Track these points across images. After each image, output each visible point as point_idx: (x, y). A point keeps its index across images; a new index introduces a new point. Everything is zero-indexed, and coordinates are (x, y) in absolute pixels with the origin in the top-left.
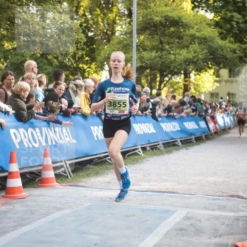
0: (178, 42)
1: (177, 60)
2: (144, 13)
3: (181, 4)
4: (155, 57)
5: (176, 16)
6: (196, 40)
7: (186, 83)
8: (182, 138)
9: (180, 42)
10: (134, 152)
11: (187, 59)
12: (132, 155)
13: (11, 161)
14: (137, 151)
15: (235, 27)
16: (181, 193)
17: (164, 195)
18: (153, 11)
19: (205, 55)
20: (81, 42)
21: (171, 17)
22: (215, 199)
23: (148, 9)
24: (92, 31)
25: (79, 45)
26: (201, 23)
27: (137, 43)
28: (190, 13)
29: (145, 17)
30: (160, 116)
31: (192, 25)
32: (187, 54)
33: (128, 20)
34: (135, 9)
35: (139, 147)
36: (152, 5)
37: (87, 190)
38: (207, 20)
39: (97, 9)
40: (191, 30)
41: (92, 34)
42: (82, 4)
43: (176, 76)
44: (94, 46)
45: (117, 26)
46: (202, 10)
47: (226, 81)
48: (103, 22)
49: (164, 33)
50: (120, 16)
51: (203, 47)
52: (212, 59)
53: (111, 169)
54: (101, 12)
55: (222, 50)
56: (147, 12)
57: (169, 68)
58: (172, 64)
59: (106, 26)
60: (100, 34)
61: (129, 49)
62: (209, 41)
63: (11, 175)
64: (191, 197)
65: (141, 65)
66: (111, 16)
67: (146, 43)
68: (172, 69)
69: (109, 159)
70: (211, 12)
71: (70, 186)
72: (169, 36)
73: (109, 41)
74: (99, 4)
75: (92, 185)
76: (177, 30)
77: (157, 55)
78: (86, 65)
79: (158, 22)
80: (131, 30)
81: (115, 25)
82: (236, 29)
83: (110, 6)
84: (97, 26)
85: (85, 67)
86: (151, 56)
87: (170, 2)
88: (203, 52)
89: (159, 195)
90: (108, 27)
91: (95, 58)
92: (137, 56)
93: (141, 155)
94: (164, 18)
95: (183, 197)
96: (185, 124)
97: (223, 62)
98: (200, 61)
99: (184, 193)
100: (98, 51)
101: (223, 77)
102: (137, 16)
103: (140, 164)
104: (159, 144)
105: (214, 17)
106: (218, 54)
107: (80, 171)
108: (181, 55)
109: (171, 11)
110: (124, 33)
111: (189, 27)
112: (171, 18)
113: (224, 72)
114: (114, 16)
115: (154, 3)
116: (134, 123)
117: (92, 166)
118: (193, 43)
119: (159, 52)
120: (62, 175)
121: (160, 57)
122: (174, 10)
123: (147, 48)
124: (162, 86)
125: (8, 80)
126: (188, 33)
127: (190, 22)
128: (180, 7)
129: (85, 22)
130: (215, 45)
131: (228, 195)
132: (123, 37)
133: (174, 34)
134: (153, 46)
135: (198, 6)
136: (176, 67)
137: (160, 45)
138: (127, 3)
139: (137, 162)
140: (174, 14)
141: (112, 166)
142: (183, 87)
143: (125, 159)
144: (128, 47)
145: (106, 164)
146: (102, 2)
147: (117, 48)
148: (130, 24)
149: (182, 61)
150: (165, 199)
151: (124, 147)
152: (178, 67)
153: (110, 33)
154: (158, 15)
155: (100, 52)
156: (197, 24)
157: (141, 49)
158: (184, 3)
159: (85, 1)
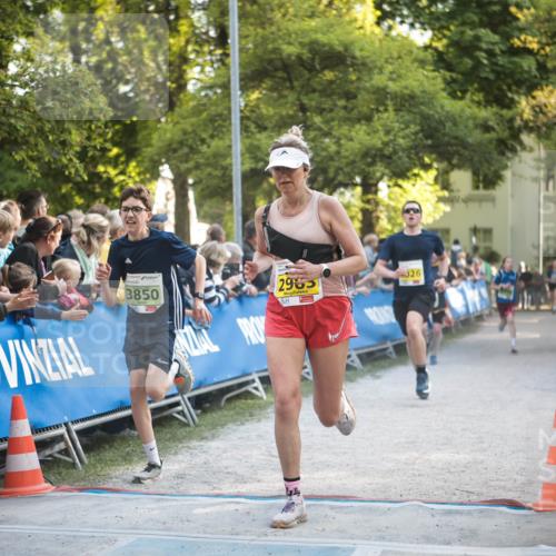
0: (345, 108)
1: (344, 153)
2: (257, 34)
3: (348, 11)
5: (337, 43)
6: (389, 102)
7: (368, 206)
8: (362, 348)
9: (350, 106)
10: (244, 389)
11: (369, 149)
12: (238, 397)
14: (250, 388)
15: (485, 65)
16: (365, 496)
17: (322, 505)
18: (279, 30)
19: (413, 137)
21: (324, 45)
22: (449, 512)
23: (267, 26)
25: (93, 127)
26: (400, 57)
27: (241, 111)
29: (261, 44)
31: (379, 64)
32: (368, 138)
33: (219, 52)
34: (233, 25)
35: (255, 376)
36: (278, 15)
37: (126, 499)
38: (415, 51)
40: (376, 77)
42: (100, 13)
43: (342, 189)
45: (191, 68)
46: (402, 22)
47: (467, 200)
49: (308, 85)
50: (196, 42)
51: (407, 117)
52: (430, 146)
53: (184, 438)
55: (455, 124)
56: (265, 33)
57: (325, 171)
58: (331, 163)
61: (224, 126)
62: (422, 104)
64: (389, 509)
65: (253, 166)
66: (175, 43)
67: (264, 111)
68: (331, 175)
69: (178, 413)
70: (425, 29)
71: (81, 490)
72: (320, 91)
73: (171, 106)
74: (143, 13)
76: (341, 75)
78: (115, 167)
79: (293, 58)
80: (226, 79)
81: (185, 67)
82: (487, 69)
83: (172, 17)
85: (112, 172)
87: (322, 7)
88: (407, 131)
92: (243, 143)
93: (262, 398)
94: (307, 47)
95: (370, 509)
96: (369, 312)
97: (457, 153)
98: (400, 154)
99: (374, 498)
100: (145, 133)
101: (458, 191)
102: (240, 43)
103: (259, 421)
105: (432, 39)
106: (444, 135)
107: (107, 447)
108: (351, 140)
109: (325, 29)
111: (370, 69)
112: (326, 48)
113: (462, 179)
114: (183, 43)
115: (282, 10)
116: (241, 317)
118: (381, 108)
120: (60, 459)
122: (332, 26)
123: (267, 124)
126: (368, 85)
127: (373, 58)
128: (347, 18)
130: (437, 112)
131: (483, 499)
132: (205, 96)
133: (334, 86)
134: (282, 117)
135: (390, 12)
136: (341, 169)
137: (300, 114)
138: (215, 10)
139: (251, 415)
140: (332, 36)
141: (187, 429)
142: (360, 216)
143: (220, 408)
144: (218, 123)
145: (171, 426)
146: (152, 8)
147: (192, 125)
148: (224, 64)
149: (356, 155)
150: (326, 516)
151: (215, 380)
152: (345, 170)
153: (174, 85)
154: (292, 40)
155: (150, 134)
156: (390, 60)
157: (253, 126)
158: (357, 7)
159: (107, 7)
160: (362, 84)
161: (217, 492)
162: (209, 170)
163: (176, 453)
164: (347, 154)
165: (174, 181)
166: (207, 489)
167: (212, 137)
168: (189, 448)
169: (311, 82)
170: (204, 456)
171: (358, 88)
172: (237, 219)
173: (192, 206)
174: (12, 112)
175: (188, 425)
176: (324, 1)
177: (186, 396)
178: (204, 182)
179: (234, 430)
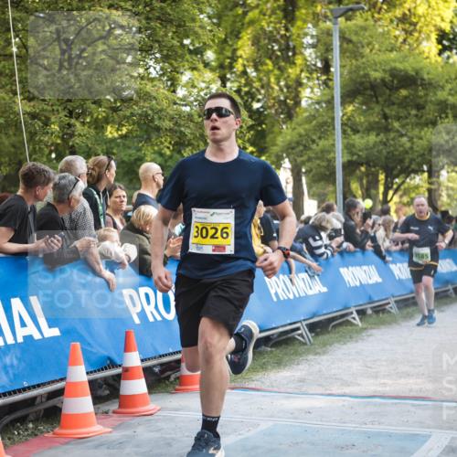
0: (416, 116)
1: (415, 148)
2: (351, 65)
3: (418, 46)
4: (375, 144)
5: (410, 69)
6: (449, 111)
7: (433, 187)
9: (420, 114)
10: (344, 319)
12: (340, 324)
13: (127, 349)
14: (349, 318)
17: (406, 404)
18: (368, 61)
21: (401, 71)
23: (359, 58)
24: (259, 101)
27: (341, 119)
29: (355, 71)
30: (388, 251)
31: (441, 84)
33: (324, 78)
34: (336, 58)
35: (353, 310)
36: (367, 51)
37: (264, 396)
39: (268, 61)
40: (439, 93)
41: (260, 105)
42: (240, 53)
43: (412, 175)
44: (264, 126)
45: (304, 89)
48: (278, 84)
49: (389, 100)
50: (308, 71)
53: (304, 353)
54: (274, 66)
56: (358, 63)
57: (401, 161)
58: (406, 156)
59: (285, 90)
60: (274, 105)
61: (328, 131)
63: (127, 373)
65: (350, 158)
66: (293, 72)
67: (358, 120)
68: (407, 164)
69: (299, 335)
71: (232, 389)
72: (398, 104)
73: (290, 116)
74: (270, 52)
75: (273, 386)
76: (412, 92)
77: (378, 139)
79: (378, 80)
80: (331, 97)
81: (300, 89)
83: (290, 54)
84: (268, 90)
86: (368, 141)
87: (398, 44)
89: (396, 404)
90: (288, 91)
92: (343, 143)
93: (358, 325)
94: (388, 73)
100: (271, 136)
103: (357, 341)
104: (389, 303)
108: (421, 138)
109: (401, 59)
110: (316, 101)
111: (435, 88)
112: (403, 73)
114: (298, 72)
115: (370, 47)
116: (343, 266)
117: (269, 349)
118: (443, 116)
119: (382, 135)
121: (385, 144)
122: (406, 57)
123: (359, 128)
124: (391, 193)
126: (433, 99)
127: (437, 79)
128: (417, 51)
129: (245, 85)
132: (314, 108)
133: (408, 100)
134: (370, 124)
135: (449, 46)
136: (414, 160)
137: (383, 121)
138: (321, 47)
139: (351, 337)
140: (406, 64)
141: (306, 347)
142: (426, 194)
143: (329, 332)
144: (325, 128)
145: (294, 345)
146: (276, 48)
147: (305, 130)
148: (327, 86)
149: (425, 150)
150: (409, 411)
151: (325, 312)
152: (417, 160)
153: (292, 102)
154: (378, 68)
155: (275, 137)
156: (450, 81)
157: (349, 130)
158: (425, 43)
159: (245, 48)
160: (428, 98)
161: (330, 392)
162: (318, 162)
163: (298, 364)
164: (418, 149)
165: (292, 170)
167: (320, 138)
168: (307, 360)
169: (392, 98)
170: (318, 366)
171: (426, 101)
172: (340, 197)
174: (182, 123)
175: (305, 344)
176: (401, 40)
177: (304, 323)
178: (314, 171)
179: (339, 348)
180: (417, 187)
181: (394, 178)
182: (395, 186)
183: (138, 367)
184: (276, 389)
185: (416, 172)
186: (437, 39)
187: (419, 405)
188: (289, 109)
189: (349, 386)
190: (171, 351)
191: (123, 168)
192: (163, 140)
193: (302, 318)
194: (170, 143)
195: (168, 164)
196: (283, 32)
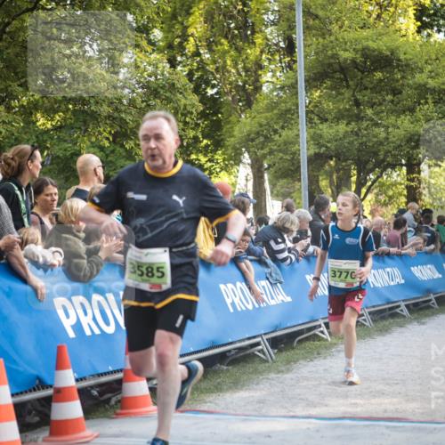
0: (392, 101)
1: (391, 139)
2: (318, 44)
3: (394, 22)
4: (346, 135)
5: (385, 48)
6: (429, 96)
7: (412, 184)
8: (409, 300)
10: (312, 333)
11: (413, 135)
12: (307, 339)
13: (60, 365)
14: (317, 332)
16: (414, 418)
17: (379, 426)
18: (337, 39)
20: (192, 113)
21: (374, 51)
23: (327, 36)
24: (213, 87)
26: (437, 59)
27: (306, 107)
28: (414, 39)
29: (322, 52)
31: (420, 65)
32: (412, 126)
33: (287, 59)
34: (299, 37)
35: (321, 322)
36: (335, 28)
37: (218, 419)
39: (223, 40)
40: (418, 76)
41: (215, 90)
42: (191, 31)
43: (389, 170)
44: (220, 116)
45: (265, 73)
46: (439, 31)
48: (235, 65)
49: (361, 83)
50: (269, 52)
53: (264, 371)
54: (231, 47)
56: (326, 42)
57: (376, 154)
58: (381, 147)
59: (243, 74)
60: (231, 91)
61: (292, 119)
63: (61, 394)
64: (435, 429)
65: (317, 151)
66: (253, 53)
67: (325, 107)
68: (382, 157)
69: (259, 351)
71: (182, 412)
73: (249, 104)
74: (226, 29)
75: (227, 408)
76: (388, 75)
77: (349, 129)
78: (205, 155)
79: (349, 61)
80: (294, 81)
84: (223, 74)
85: (203, 159)
86: (337, 131)
87: (372, 20)
89: (368, 426)
90: (247, 76)
91: (222, 140)
92: (308, 133)
93: (327, 340)
94: (360, 53)
95: (420, 429)
96: (414, 269)
98: (439, 138)
99: (422, 420)
100: (228, 126)
102: (305, 51)
103: (325, 358)
104: (362, 315)
108: (398, 128)
109: (375, 37)
110: (279, 86)
111: (413, 69)
112: (376, 53)
114: (258, 53)
115: (339, 23)
117: (225, 368)
118: (422, 101)
119: (353, 123)
121: (357, 135)
122: (381, 35)
123: (330, 117)
124: (364, 190)
125: (47, 195)
126: (411, 82)
127: (415, 60)
128: (393, 28)
129: (198, 70)
132: (277, 95)
133: (382, 84)
134: (339, 111)
135: (429, 22)
136: (390, 152)
137: (355, 108)
138: (284, 25)
139: (319, 354)
140: (380, 43)
141: (267, 365)
142: (405, 192)
143: (293, 348)
144: (288, 116)
145: (254, 362)
146: (232, 25)
147: (266, 118)
148: (291, 69)
149: (402, 140)
150: (383, 434)
151: (289, 325)
152: (393, 152)
153: (251, 88)
154: (347, 47)
155: (232, 128)
156: (429, 62)
157: (316, 118)
158: (401, 19)
159: (197, 26)
160: (406, 82)
161: (292, 414)
162: (281, 155)
163: (257, 384)
164: (394, 139)
165: (252, 166)
166: (283, 412)
167: (283, 128)
168: (268, 379)
169: (364, 81)
170: (281, 385)
171: (403, 85)
172: (305, 194)
173: (267, 185)
174: (123, 108)
175: (267, 361)
176: (374, 16)
177: (265, 337)
178: (277, 165)
179: (305, 365)
180: (395, 184)
181: (368, 174)
182: (369, 183)
183: (72, 387)
184: (232, 412)
185: (393, 167)
186: (415, 14)
187: (395, 427)
188: (247, 96)
189: (315, 407)
190: (111, 369)
191: (58, 164)
192: (102, 130)
193: (263, 332)
194: (110, 133)
195: (110, 159)
196: (240, 7)
